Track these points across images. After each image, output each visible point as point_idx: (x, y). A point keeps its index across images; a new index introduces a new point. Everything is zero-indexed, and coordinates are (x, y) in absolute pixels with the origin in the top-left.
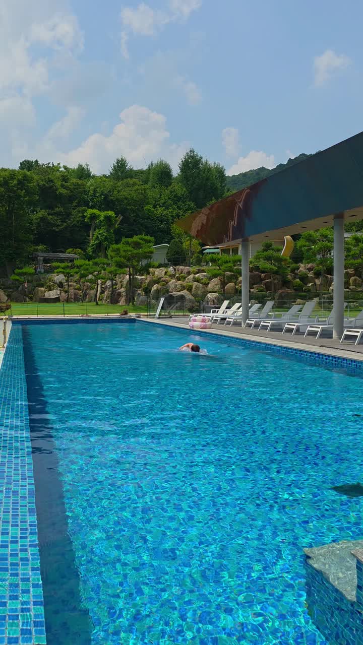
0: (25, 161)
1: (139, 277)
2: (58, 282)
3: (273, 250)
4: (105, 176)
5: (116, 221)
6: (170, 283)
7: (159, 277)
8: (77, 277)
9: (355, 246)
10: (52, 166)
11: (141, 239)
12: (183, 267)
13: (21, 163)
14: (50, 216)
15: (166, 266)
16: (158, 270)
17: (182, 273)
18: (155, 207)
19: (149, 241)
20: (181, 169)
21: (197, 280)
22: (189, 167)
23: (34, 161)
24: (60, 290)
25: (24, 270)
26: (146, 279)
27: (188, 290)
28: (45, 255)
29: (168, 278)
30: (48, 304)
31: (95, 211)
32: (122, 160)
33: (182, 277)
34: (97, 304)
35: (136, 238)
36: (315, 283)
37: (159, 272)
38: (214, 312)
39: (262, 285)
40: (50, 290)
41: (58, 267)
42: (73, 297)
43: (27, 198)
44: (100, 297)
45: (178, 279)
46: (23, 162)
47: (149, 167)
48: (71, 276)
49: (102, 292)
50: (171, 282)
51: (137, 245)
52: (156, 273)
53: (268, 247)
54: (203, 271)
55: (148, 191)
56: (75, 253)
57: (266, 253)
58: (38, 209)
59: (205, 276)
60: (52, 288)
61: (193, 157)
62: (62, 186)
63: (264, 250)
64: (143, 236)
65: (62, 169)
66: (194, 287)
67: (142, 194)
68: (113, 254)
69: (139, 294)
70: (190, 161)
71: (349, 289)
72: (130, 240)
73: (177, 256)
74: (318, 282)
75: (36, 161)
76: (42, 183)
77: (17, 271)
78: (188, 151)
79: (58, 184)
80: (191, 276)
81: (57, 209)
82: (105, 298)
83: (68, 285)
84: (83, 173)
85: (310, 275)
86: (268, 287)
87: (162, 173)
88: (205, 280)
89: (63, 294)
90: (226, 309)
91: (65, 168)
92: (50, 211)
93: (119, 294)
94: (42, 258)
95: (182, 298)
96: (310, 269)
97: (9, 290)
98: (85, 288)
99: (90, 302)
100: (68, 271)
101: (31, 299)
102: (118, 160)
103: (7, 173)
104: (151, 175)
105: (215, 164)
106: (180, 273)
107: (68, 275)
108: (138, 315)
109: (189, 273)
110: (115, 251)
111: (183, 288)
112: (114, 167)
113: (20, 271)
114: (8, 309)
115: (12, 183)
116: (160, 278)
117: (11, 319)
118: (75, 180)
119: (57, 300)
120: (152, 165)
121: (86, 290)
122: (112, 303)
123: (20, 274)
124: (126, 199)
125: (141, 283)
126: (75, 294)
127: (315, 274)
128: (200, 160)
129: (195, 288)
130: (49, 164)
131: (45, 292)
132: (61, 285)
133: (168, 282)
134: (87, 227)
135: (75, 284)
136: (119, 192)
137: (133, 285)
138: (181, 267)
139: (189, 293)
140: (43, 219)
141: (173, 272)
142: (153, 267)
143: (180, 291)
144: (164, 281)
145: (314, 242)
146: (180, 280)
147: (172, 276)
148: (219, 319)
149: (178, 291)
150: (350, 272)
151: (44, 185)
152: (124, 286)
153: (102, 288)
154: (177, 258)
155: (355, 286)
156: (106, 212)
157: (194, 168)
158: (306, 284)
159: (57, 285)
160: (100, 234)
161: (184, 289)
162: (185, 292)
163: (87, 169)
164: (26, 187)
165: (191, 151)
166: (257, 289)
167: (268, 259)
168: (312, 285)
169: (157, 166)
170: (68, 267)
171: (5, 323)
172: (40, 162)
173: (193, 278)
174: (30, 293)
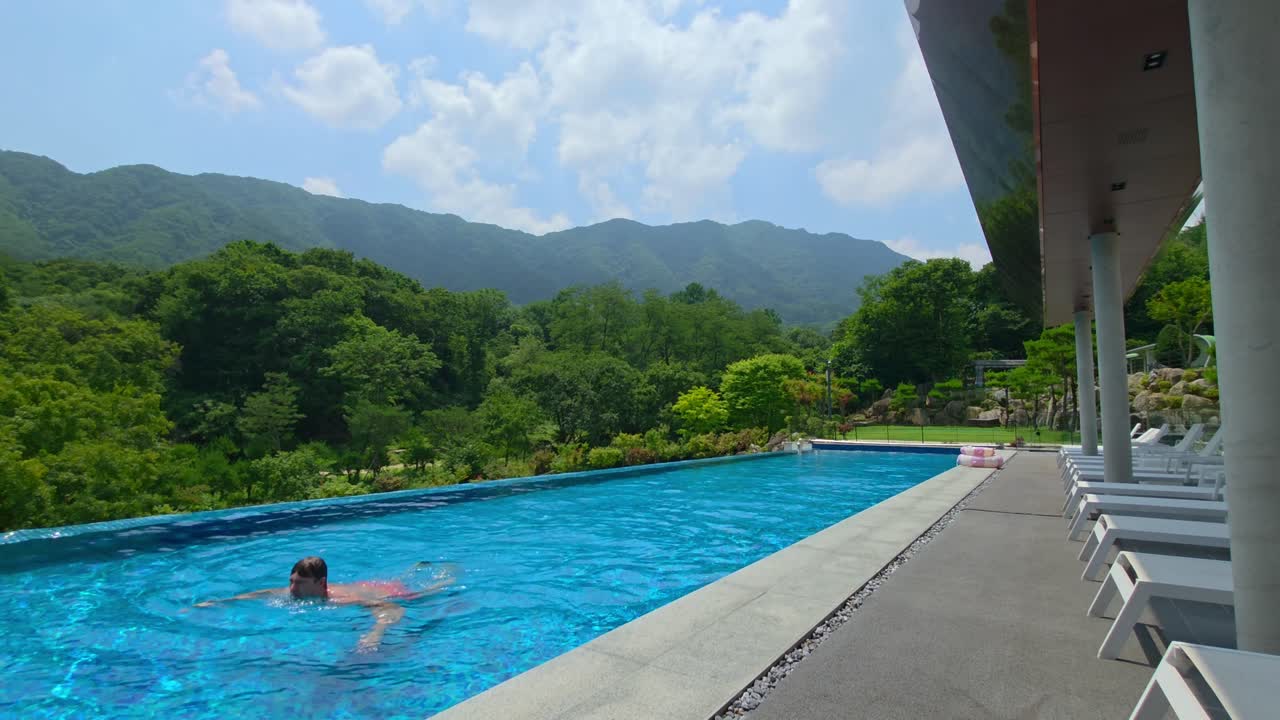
2: (999, 398)
12: (1171, 369)
21: (1194, 391)
24: (1002, 410)
25: (947, 384)
27: (1171, 408)
33: (1163, 386)
40: (988, 410)
42: (1019, 420)
45: (1155, 390)
50: (1141, 394)
58: (989, 304)
60: (991, 407)
66: (1184, 402)
77: (938, 385)
80: (1180, 384)
83: (1014, 403)
89: (1005, 415)
100: (1006, 383)
106: (1162, 379)
107: (1009, 390)
109: (1177, 379)
111: (1162, 405)
113: (941, 384)
115: (935, 276)
117: (811, 442)
119: (995, 423)
123: (942, 389)
131: (980, 412)
132: (1003, 403)
133: (1135, 396)
138: (1167, 369)
140: (995, 316)
141: (1151, 378)
146: (1158, 391)
159: (997, 403)
170: (1005, 378)
173: (1184, 387)
174: (959, 414)
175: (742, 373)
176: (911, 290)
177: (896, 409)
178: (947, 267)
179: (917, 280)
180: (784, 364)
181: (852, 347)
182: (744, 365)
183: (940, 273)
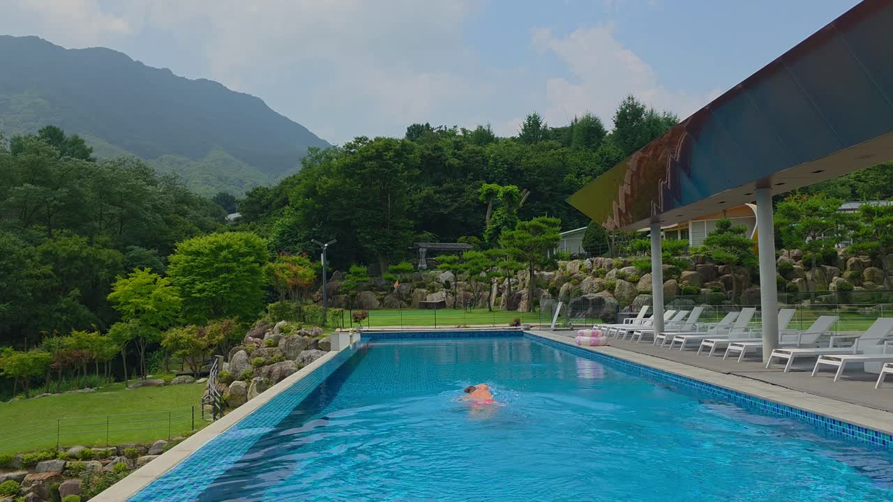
0: (414, 125)
1: (546, 274)
2: (444, 281)
3: (731, 231)
4: (513, 139)
5: (520, 198)
6: (584, 281)
7: (571, 272)
8: (467, 274)
9: (867, 221)
10: (444, 129)
11: (544, 222)
12: (603, 258)
13: (408, 128)
14: (438, 195)
15: (581, 257)
16: (570, 263)
17: (601, 267)
18: (578, 176)
19: (554, 225)
20: (617, 124)
21: (623, 277)
22: (627, 120)
23: (424, 125)
24: (447, 292)
25: (400, 266)
26: (555, 276)
27: (609, 290)
28: (429, 245)
29: (583, 274)
30: (428, 311)
31: (494, 186)
32: (535, 116)
33: (601, 273)
34: (491, 310)
35: (535, 221)
36: (805, 279)
37: (572, 266)
38: (627, 322)
39: (719, 282)
40: (433, 292)
41: (443, 261)
42: (462, 301)
43: (406, 173)
44: (495, 300)
45: (596, 275)
46: (411, 127)
47: (572, 124)
48: (460, 273)
49: (499, 294)
50: (586, 279)
51: (538, 230)
52: (568, 268)
53: (725, 227)
54: (629, 264)
55: (568, 156)
56: (469, 243)
57: (721, 237)
58: (422, 186)
59: (633, 271)
60: (436, 289)
61: (633, 107)
62: (454, 155)
63: (719, 232)
64: (545, 218)
65: (460, 133)
66: (617, 286)
67: (560, 160)
68: (506, 242)
69: (544, 296)
70: (628, 111)
71: (862, 286)
72: (527, 223)
73: (597, 243)
74: (809, 275)
75: (428, 125)
76: (427, 152)
77: (391, 267)
78: (626, 98)
79: (448, 152)
80: (614, 271)
81: (445, 186)
82: (502, 303)
83: (456, 285)
84: (484, 137)
85: (798, 266)
86: (728, 285)
87: (589, 131)
88: (632, 276)
89: (450, 297)
90: (644, 317)
91: (464, 131)
92: (438, 188)
93: (519, 297)
94: (425, 250)
95: (600, 302)
96: (797, 258)
97: (382, 293)
98: (478, 288)
99: (483, 307)
100: (455, 266)
101: (409, 303)
102: (530, 117)
103: (381, 143)
104: (575, 134)
105: (665, 113)
106: (598, 266)
107: (455, 272)
108: (527, 325)
109: (610, 267)
110: (507, 239)
111: (602, 287)
112: (525, 126)
113: (395, 267)
114: (364, 318)
115: (386, 155)
116: (572, 274)
117: (360, 332)
118: (471, 147)
119: (441, 305)
120: (576, 120)
121: (479, 291)
122: (509, 310)
123: (395, 272)
124: (539, 167)
125: (549, 281)
126: (466, 297)
127: (805, 264)
128: (642, 109)
129: (618, 288)
130: (440, 127)
131: (427, 295)
132: (447, 285)
133: (582, 280)
134: (483, 207)
135: (465, 283)
136: (528, 158)
137: (536, 284)
138: (600, 259)
139: (611, 295)
140: (428, 199)
141: (589, 267)
142: (563, 259)
143: (597, 292)
144: (577, 278)
145: (796, 218)
146: (598, 277)
147: (587, 271)
148: (625, 332)
149: (595, 293)
150: (863, 261)
151: (429, 155)
152: (527, 285)
153: (498, 288)
154: (596, 247)
155: (873, 281)
156: (506, 187)
157: (634, 121)
158: (791, 280)
159: (442, 286)
160: (498, 216)
161: (604, 290)
162: (604, 294)
163: (489, 130)
164: (405, 160)
165: (629, 98)
166: (712, 288)
167: (725, 244)
168: (799, 281)
169: (583, 121)
170: (455, 261)
171: (351, 336)
172: (432, 126)
173: (616, 274)
174: (408, 296)
175: (198, 253)
176: (365, 168)
177: (346, 292)
178: (398, 147)
179: (370, 159)
180: (247, 242)
181: (296, 224)
182: (201, 242)
183: (391, 154)
